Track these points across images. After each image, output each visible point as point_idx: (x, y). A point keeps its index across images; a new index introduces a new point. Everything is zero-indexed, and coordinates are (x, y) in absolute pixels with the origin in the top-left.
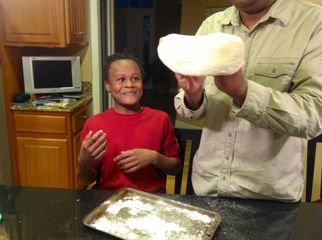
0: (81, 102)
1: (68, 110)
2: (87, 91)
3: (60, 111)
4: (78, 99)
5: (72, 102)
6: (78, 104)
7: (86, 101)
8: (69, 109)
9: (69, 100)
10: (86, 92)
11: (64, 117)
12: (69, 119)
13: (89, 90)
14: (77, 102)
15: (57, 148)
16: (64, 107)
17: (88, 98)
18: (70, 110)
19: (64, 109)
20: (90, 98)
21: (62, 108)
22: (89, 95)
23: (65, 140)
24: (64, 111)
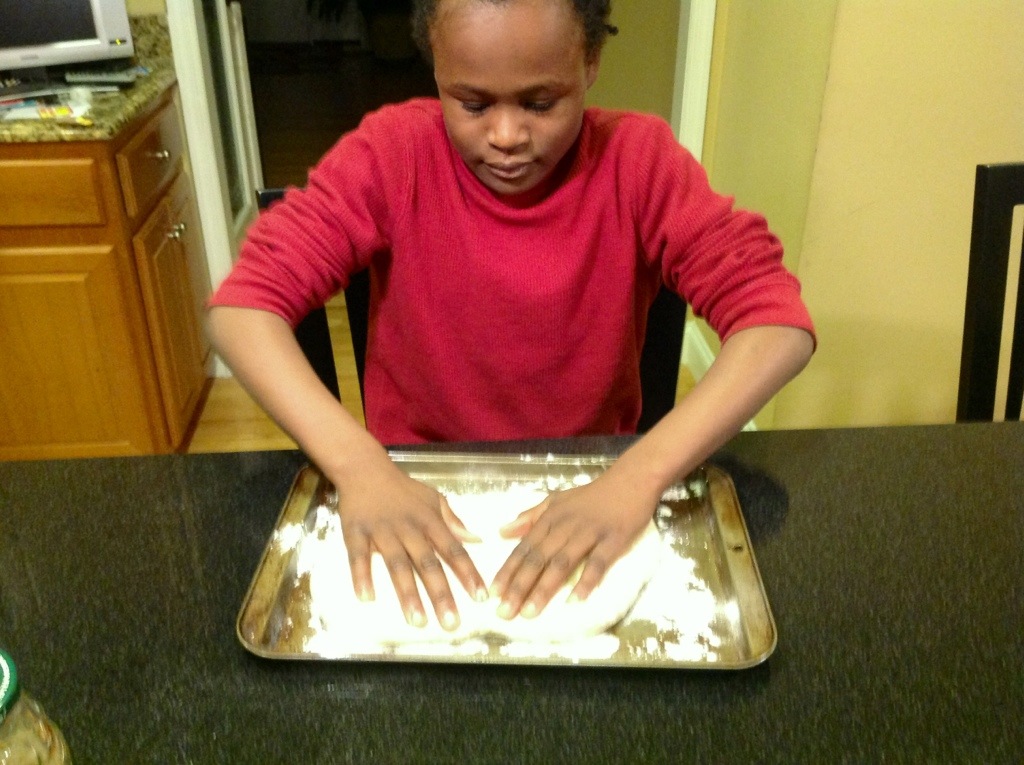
0: (138, 98)
1: (98, 134)
2: (153, 52)
3: (67, 139)
4: (125, 87)
5: (105, 101)
6: (130, 108)
7: (156, 92)
8: (101, 127)
9: (93, 93)
10: (150, 57)
11: (87, 162)
12: (106, 169)
13: (159, 50)
14: (123, 96)
15: (79, 278)
16: (80, 120)
18: (108, 130)
19: (83, 127)
20: (169, 81)
21: (75, 126)
22: (161, 67)
23: (105, 249)
24: (84, 138)
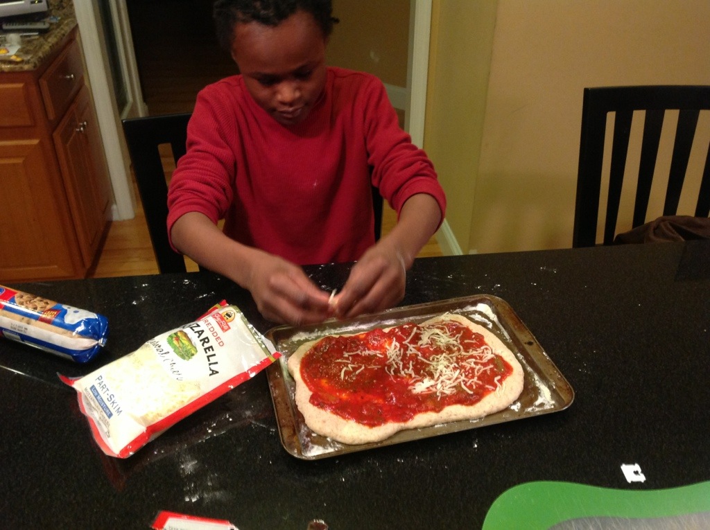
1: (26, 67)
4: (43, 32)
7: (64, 35)
8: (28, 62)
10: (58, 9)
12: (33, 89)
13: (65, 5)
14: (42, 40)
15: (20, 161)
16: (13, 58)
17: (67, 24)
18: (33, 65)
19: (17, 63)
20: (72, 26)
21: (11, 62)
22: (66, 16)
23: (35, 142)
24: (17, 69)
